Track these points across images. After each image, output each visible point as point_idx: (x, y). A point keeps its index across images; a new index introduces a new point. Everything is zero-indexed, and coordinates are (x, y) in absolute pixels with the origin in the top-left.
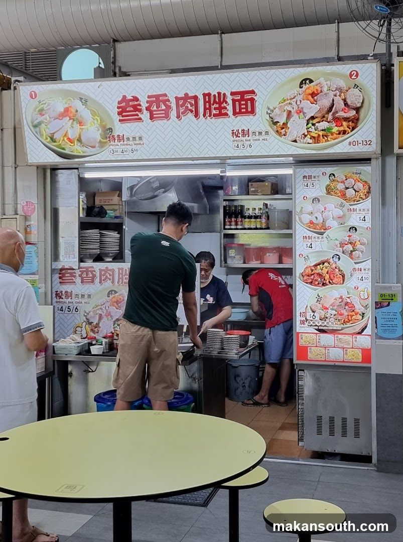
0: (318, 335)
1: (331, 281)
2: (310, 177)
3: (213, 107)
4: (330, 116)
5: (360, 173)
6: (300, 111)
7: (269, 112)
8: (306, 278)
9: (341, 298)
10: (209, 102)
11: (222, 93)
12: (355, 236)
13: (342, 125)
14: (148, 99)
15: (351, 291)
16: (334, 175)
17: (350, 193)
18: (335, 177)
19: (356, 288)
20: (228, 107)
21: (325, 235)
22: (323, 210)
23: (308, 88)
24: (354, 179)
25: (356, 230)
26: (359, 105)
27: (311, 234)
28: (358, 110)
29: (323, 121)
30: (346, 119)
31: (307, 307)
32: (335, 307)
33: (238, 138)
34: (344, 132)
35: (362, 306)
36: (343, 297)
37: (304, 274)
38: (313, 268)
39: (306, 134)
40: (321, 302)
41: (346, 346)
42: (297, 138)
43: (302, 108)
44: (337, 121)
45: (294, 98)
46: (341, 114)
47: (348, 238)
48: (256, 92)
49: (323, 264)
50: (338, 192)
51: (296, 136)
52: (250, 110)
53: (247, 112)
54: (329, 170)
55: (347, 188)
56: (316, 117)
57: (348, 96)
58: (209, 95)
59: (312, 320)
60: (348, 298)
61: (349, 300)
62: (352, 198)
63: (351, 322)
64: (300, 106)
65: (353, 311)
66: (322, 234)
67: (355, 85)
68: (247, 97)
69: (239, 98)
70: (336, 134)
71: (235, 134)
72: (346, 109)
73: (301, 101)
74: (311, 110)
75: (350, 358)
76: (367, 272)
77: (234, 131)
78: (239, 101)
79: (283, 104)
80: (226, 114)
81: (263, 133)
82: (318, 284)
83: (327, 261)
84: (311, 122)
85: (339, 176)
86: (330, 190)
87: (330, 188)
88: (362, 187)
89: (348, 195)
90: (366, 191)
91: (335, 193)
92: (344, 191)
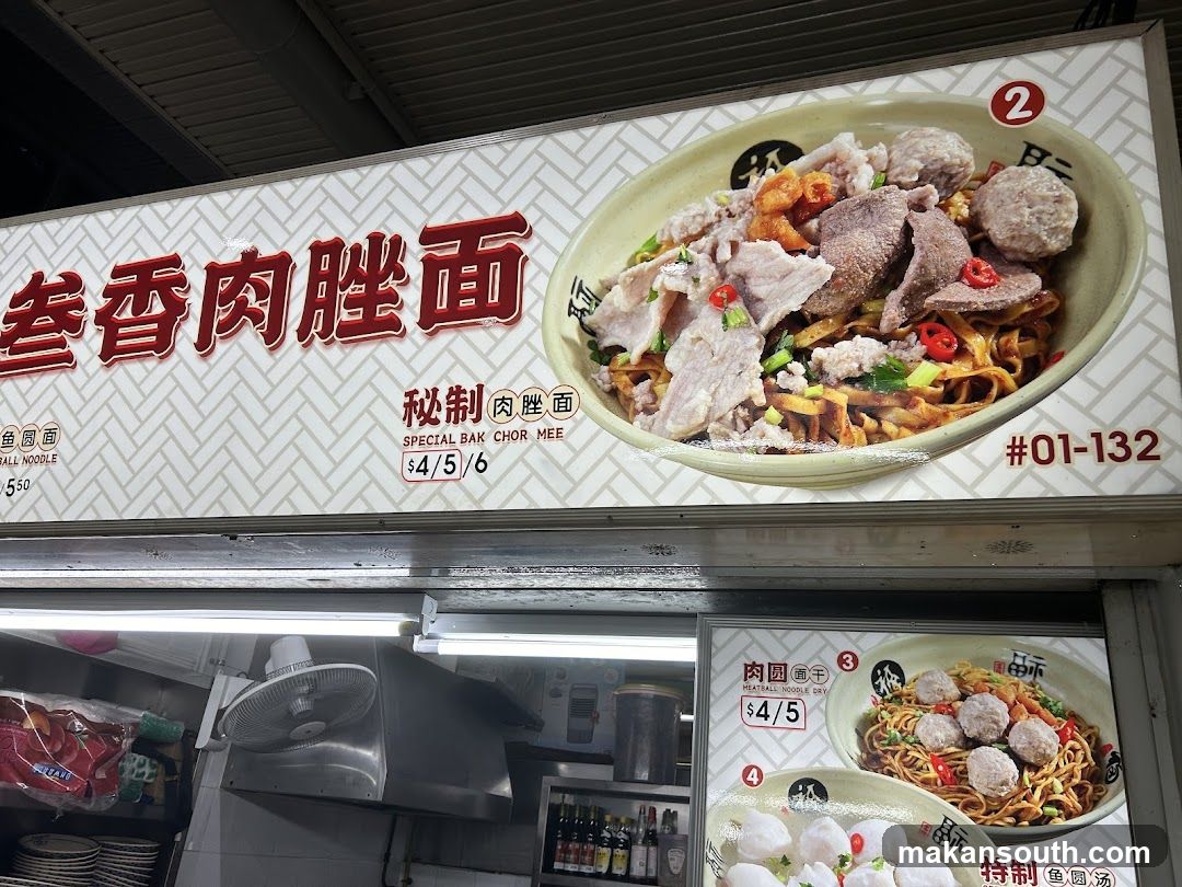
2: (778, 672)
3: (342, 295)
4: (892, 310)
5: (1036, 671)
6: (733, 292)
7: (580, 304)
10: (331, 277)
11: (389, 237)
13: (962, 352)
14: (112, 282)
16: (896, 669)
17: (991, 768)
18: (902, 681)
20: (402, 294)
22: (847, 851)
23: (774, 185)
24: (1002, 698)
26: (1055, 244)
28: (1054, 268)
29: (851, 334)
30: (983, 320)
33: (428, 430)
34: (979, 390)
39: (761, 400)
42: (712, 427)
43: (742, 278)
44: (930, 333)
45: (703, 233)
46: (957, 294)
48: (530, 221)
50: (924, 758)
51: (702, 412)
52: (494, 298)
53: (482, 310)
54: (872, 643)
55: (971, 743)
56: (816, 318)
57: (989, 206)
58: (335, 246)
62: (1003, 802)
64: (734, 268)
67: (1030, 147)
68: (491, 244)
69: (455, 251)
70: (931, 400)
71: (417, 408)
72: (984, 266)
73: (734, 246)
74: (787, 283)
77: (417, 398)
78: (453, 264)
79: (647, 265)
80: (394, 324)
81: (547, 404)
84: (787, 339)
85: (924, 674)
86: (883, 745)
87: (880, 732)
88: (1055, 741)
89: (979, 780)
90: (1079, 767)
91: (906, 765)
92: (958, 756)
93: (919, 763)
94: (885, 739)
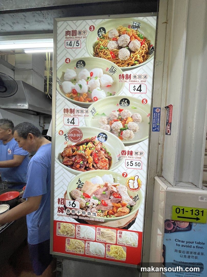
0: (77, 225)
1: (95, 165)
2: (74, 33)
8: (65, 159)
9: (106, 185)
12: (127, 111)
15: (118, 179)
16: (104, 29)
17: (124, 53)
18: (105, 33)
19: (125, 175)
21: (90, 108)
22: (89, 76)
24: (129, 35)
25: (128, 102)
27: (73, 106)
31: (66, 193)
32: (99, 196)
35: (131, 197)
36: (109, 185)
37: (64, 155)
38: (75, 148)
40: (83, 189)
41: (108, 241)
47: (118, 113)
49: (87, 143)
50: (108, 53)
54: (98, 22)
55: (120, 48)
59: (71, 209)
60: (115, 186)
61: (115, 189)
62: (125, 61)
63: (116, 215)
65: (120, 202)
66: (86, 106)
75: (112, 255)
76: (139, 156)
82: (80, 167)
83: (92, 141)
85: (111, 30)
86: (99, 50)
87: (99, 47)
88: (140, 45)
89: (121, 57)
90: (144, 51)
91: (104, 55)
92: (117, 51)
93: (107, 54)
94: (100, 48)
